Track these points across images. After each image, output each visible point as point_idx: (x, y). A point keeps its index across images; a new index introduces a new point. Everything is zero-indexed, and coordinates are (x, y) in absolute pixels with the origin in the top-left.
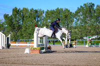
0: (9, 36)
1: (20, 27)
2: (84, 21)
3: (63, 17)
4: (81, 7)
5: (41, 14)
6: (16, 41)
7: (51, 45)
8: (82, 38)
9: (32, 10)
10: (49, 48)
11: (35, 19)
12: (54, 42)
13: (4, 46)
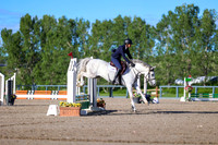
0: (13, 78)
1: (36, 58)
2: (177, 44)
3: (132, 36)
4: (170, 13)
5: (84, 29)
6: (28, 88)
8: (171, 82)
9: (63, 20)
10: (101, 104)
11: (70, 39)
12: (111, 91)
13: (2, 99)
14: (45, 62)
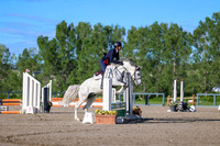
0: (49, 85)
1: (72, 66)
2: (214, 51)
3: (168, 43)
7: (141, 105)
9: (98, 27)
11: (105, 46)
12: (147, 99)
13: (38, 107)
14: (80, 69)
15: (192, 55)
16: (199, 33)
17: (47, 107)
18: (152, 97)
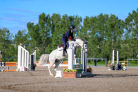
0: (34, 53)
1: (48, 41)
3: (109, 27)
8: (134, 56)
9: (65, 17)
10: (89, 70)
12: (96, 62)
13: (27, 67)
14: (54, 43)
15: (124, 34)
16: (128, 20)
17: (33, 67)
18: (99, 61)
